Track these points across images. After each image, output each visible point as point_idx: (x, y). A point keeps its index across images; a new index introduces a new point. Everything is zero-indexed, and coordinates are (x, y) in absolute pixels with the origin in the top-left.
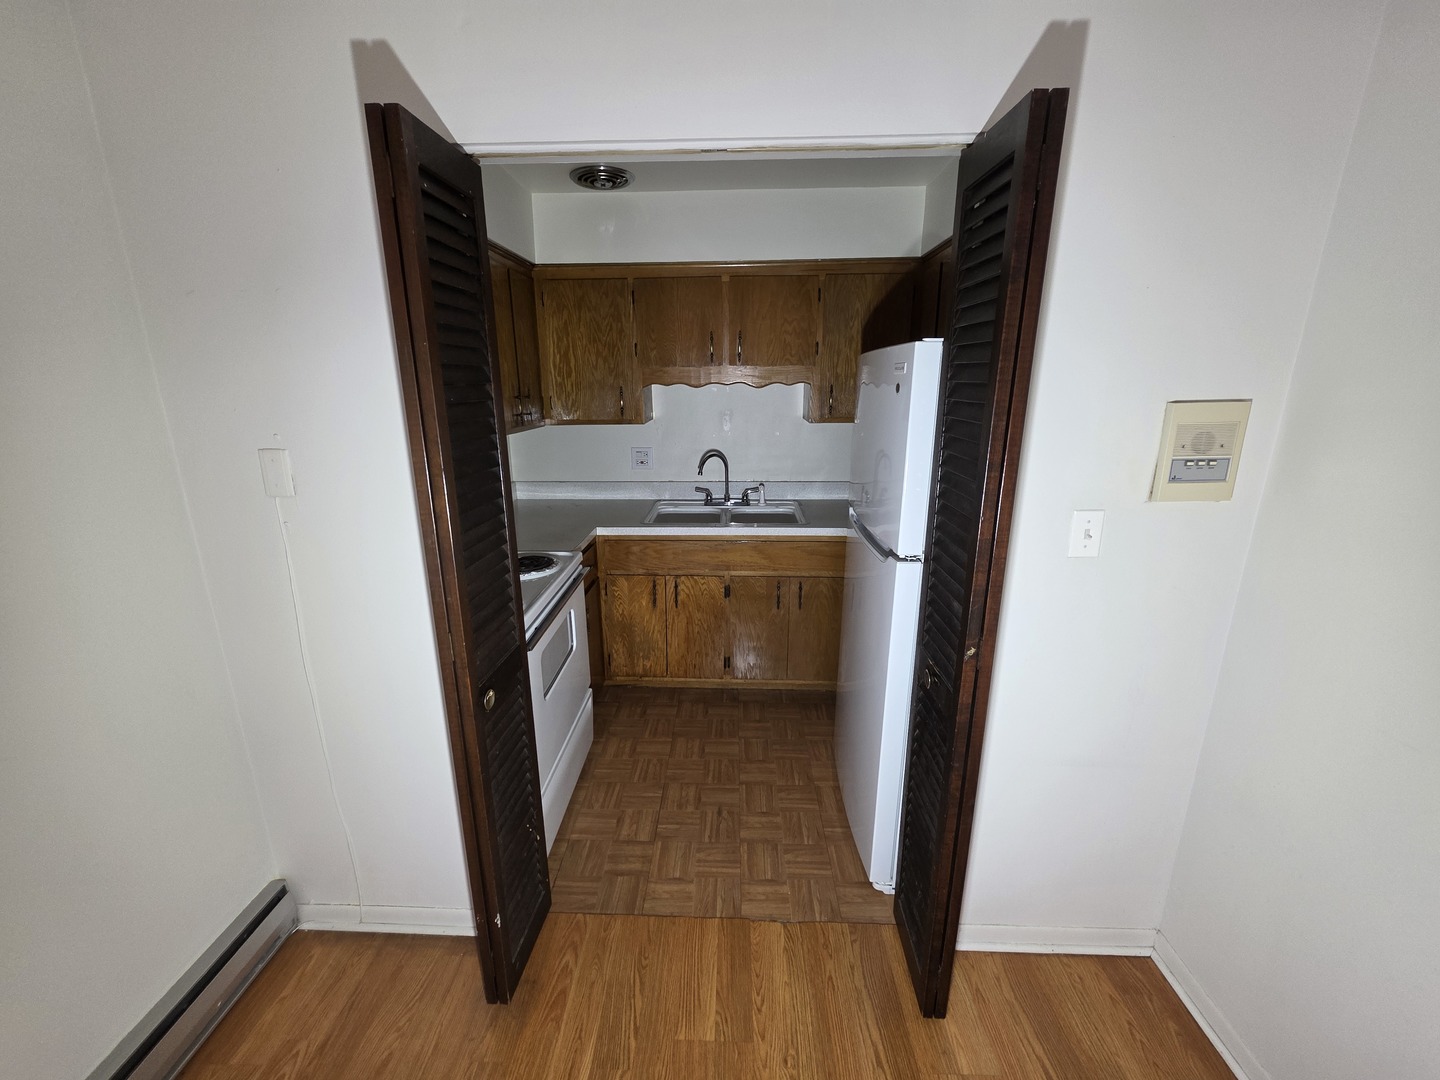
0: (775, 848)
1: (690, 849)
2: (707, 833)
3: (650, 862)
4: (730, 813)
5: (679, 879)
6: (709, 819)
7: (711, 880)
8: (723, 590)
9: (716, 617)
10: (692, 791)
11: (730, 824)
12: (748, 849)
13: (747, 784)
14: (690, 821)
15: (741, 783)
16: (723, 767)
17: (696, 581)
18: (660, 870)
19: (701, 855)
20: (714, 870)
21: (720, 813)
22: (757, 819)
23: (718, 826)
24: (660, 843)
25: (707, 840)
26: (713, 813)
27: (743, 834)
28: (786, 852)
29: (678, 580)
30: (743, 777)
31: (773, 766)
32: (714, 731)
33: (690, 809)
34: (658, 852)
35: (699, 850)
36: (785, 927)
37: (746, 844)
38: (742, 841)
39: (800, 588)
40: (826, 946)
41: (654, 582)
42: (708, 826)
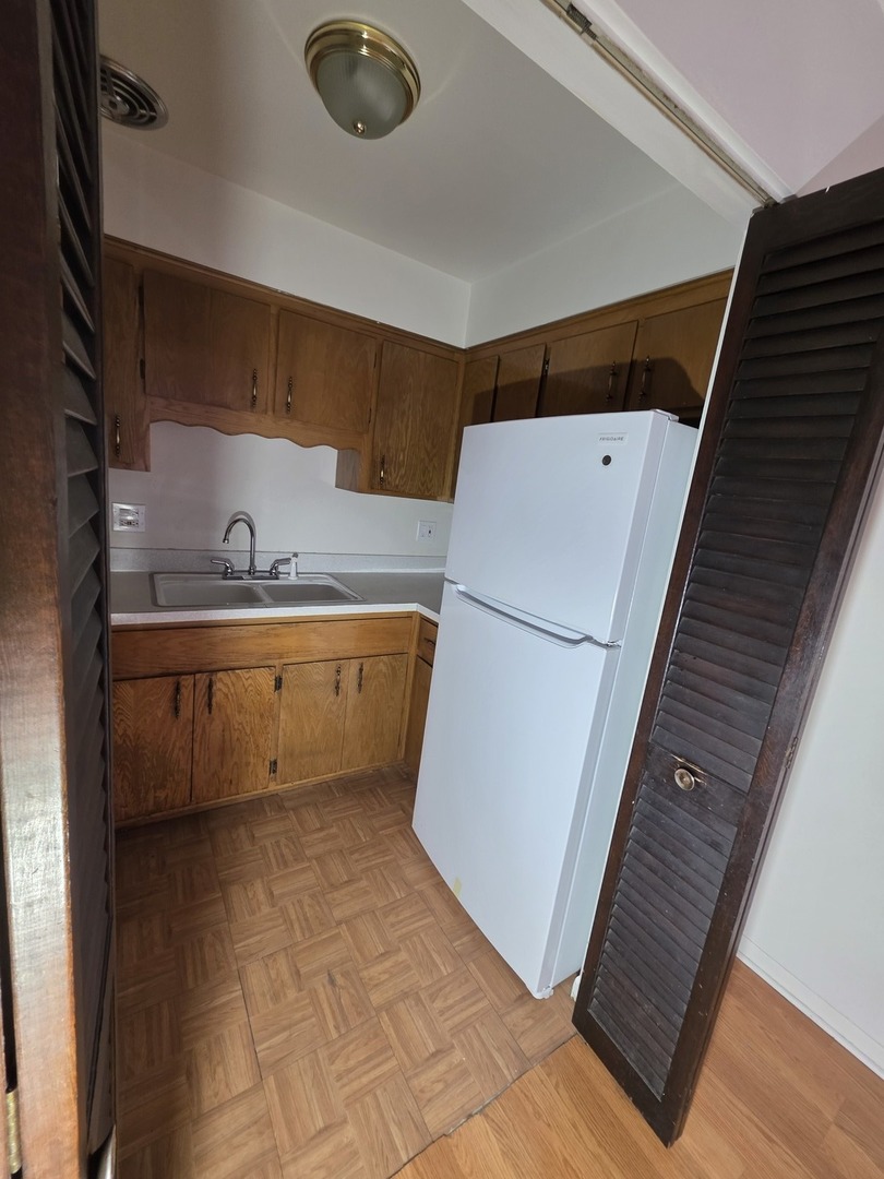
0: (419, 1000)
1: (318, 1061)
2: (331, 1025)
3: (270, 1124)
4: (345, 975)
5: (326, 1128)
6: (322, 996)
7: (368, 1099)
8: (273, 683)
9: (262, 716)
10: (282, 964)
11: (352, 991)
12: (391, 1019)
13: (347, 921)
14: (298, 1016)
15: (339, 923)
16: (307, 909)
17: (238, 677)
18: (291, 1131)
19: (339, 1066)
20: (365, 1080)
21: (332, 982)
22: (379, 968)
23: (339, 1004)
24: (271, 1080)
25: (335, 1035)
26: (324, 987)
27: (376, 998)
28: (433, 998)
29: (213, 678)
30: (338, 914)
31: (364, 883)
32: (273, 860)
33: (292, 994)
34: (276, 1097)
35: (332, 1059)
36: (486, 1116)
37: (384, 1013)
38: (378, 1010)
39: (361, 670)
40: (538, 1115)
41: (178, 684)
42: (327, 1012)
